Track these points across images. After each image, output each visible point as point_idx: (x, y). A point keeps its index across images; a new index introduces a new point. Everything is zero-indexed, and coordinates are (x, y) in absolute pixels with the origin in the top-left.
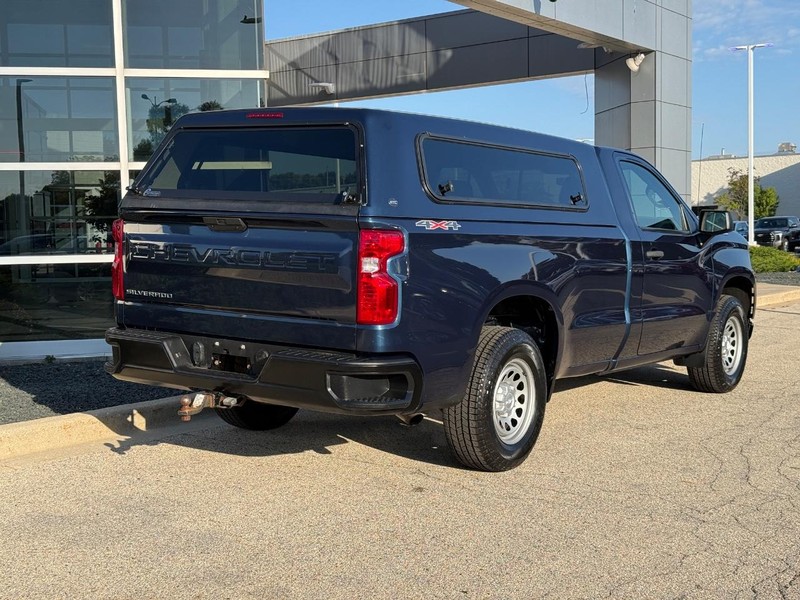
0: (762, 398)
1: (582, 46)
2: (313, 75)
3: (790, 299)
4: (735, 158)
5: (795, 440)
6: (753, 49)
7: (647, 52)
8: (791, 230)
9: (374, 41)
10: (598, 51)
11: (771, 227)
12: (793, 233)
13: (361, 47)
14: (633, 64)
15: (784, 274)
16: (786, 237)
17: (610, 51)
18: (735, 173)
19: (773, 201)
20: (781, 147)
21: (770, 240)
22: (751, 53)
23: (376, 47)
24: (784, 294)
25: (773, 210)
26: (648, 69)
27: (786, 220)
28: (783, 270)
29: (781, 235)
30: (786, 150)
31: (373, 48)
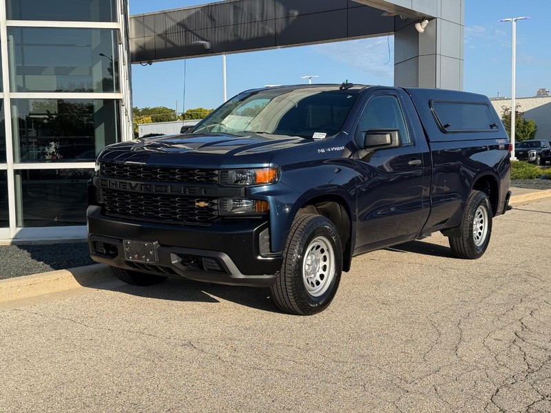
0: (489, 277)
1: (385, 14)
2: (200, 35)
3: (530, 199)
4: (507, 99)
5: (504, 314)
6: (516, 21)
7: (430, 19)
8: (543, 149)
9: (241, 7)
10: (396, 18)
11: (529, 147)
12: (544, 151)
13: (232, 11)
14: (420, 28)
15: (531, 181)
16: (539, 154)
17: (405, 18)
18: (507, 110)
19: (532, 129)
20: (539, 92)
21: (528, 157)
22: (514, 23)
23: (243, 10)
24: (526, 195)
25: (532, 136)
26: (431, 31)
27: (539, 142)
28: (531, 178)
29: (535, 153)
30: (542, 93)
31: (241, 11)
